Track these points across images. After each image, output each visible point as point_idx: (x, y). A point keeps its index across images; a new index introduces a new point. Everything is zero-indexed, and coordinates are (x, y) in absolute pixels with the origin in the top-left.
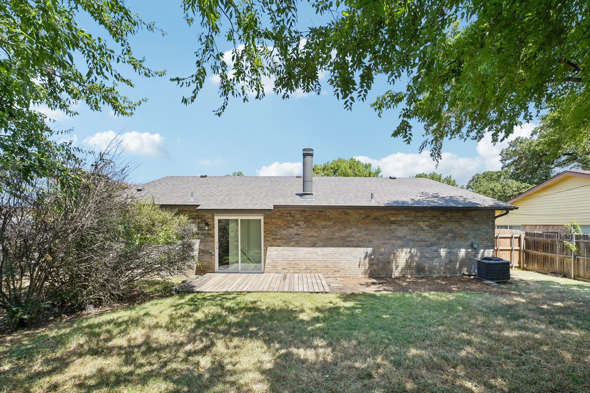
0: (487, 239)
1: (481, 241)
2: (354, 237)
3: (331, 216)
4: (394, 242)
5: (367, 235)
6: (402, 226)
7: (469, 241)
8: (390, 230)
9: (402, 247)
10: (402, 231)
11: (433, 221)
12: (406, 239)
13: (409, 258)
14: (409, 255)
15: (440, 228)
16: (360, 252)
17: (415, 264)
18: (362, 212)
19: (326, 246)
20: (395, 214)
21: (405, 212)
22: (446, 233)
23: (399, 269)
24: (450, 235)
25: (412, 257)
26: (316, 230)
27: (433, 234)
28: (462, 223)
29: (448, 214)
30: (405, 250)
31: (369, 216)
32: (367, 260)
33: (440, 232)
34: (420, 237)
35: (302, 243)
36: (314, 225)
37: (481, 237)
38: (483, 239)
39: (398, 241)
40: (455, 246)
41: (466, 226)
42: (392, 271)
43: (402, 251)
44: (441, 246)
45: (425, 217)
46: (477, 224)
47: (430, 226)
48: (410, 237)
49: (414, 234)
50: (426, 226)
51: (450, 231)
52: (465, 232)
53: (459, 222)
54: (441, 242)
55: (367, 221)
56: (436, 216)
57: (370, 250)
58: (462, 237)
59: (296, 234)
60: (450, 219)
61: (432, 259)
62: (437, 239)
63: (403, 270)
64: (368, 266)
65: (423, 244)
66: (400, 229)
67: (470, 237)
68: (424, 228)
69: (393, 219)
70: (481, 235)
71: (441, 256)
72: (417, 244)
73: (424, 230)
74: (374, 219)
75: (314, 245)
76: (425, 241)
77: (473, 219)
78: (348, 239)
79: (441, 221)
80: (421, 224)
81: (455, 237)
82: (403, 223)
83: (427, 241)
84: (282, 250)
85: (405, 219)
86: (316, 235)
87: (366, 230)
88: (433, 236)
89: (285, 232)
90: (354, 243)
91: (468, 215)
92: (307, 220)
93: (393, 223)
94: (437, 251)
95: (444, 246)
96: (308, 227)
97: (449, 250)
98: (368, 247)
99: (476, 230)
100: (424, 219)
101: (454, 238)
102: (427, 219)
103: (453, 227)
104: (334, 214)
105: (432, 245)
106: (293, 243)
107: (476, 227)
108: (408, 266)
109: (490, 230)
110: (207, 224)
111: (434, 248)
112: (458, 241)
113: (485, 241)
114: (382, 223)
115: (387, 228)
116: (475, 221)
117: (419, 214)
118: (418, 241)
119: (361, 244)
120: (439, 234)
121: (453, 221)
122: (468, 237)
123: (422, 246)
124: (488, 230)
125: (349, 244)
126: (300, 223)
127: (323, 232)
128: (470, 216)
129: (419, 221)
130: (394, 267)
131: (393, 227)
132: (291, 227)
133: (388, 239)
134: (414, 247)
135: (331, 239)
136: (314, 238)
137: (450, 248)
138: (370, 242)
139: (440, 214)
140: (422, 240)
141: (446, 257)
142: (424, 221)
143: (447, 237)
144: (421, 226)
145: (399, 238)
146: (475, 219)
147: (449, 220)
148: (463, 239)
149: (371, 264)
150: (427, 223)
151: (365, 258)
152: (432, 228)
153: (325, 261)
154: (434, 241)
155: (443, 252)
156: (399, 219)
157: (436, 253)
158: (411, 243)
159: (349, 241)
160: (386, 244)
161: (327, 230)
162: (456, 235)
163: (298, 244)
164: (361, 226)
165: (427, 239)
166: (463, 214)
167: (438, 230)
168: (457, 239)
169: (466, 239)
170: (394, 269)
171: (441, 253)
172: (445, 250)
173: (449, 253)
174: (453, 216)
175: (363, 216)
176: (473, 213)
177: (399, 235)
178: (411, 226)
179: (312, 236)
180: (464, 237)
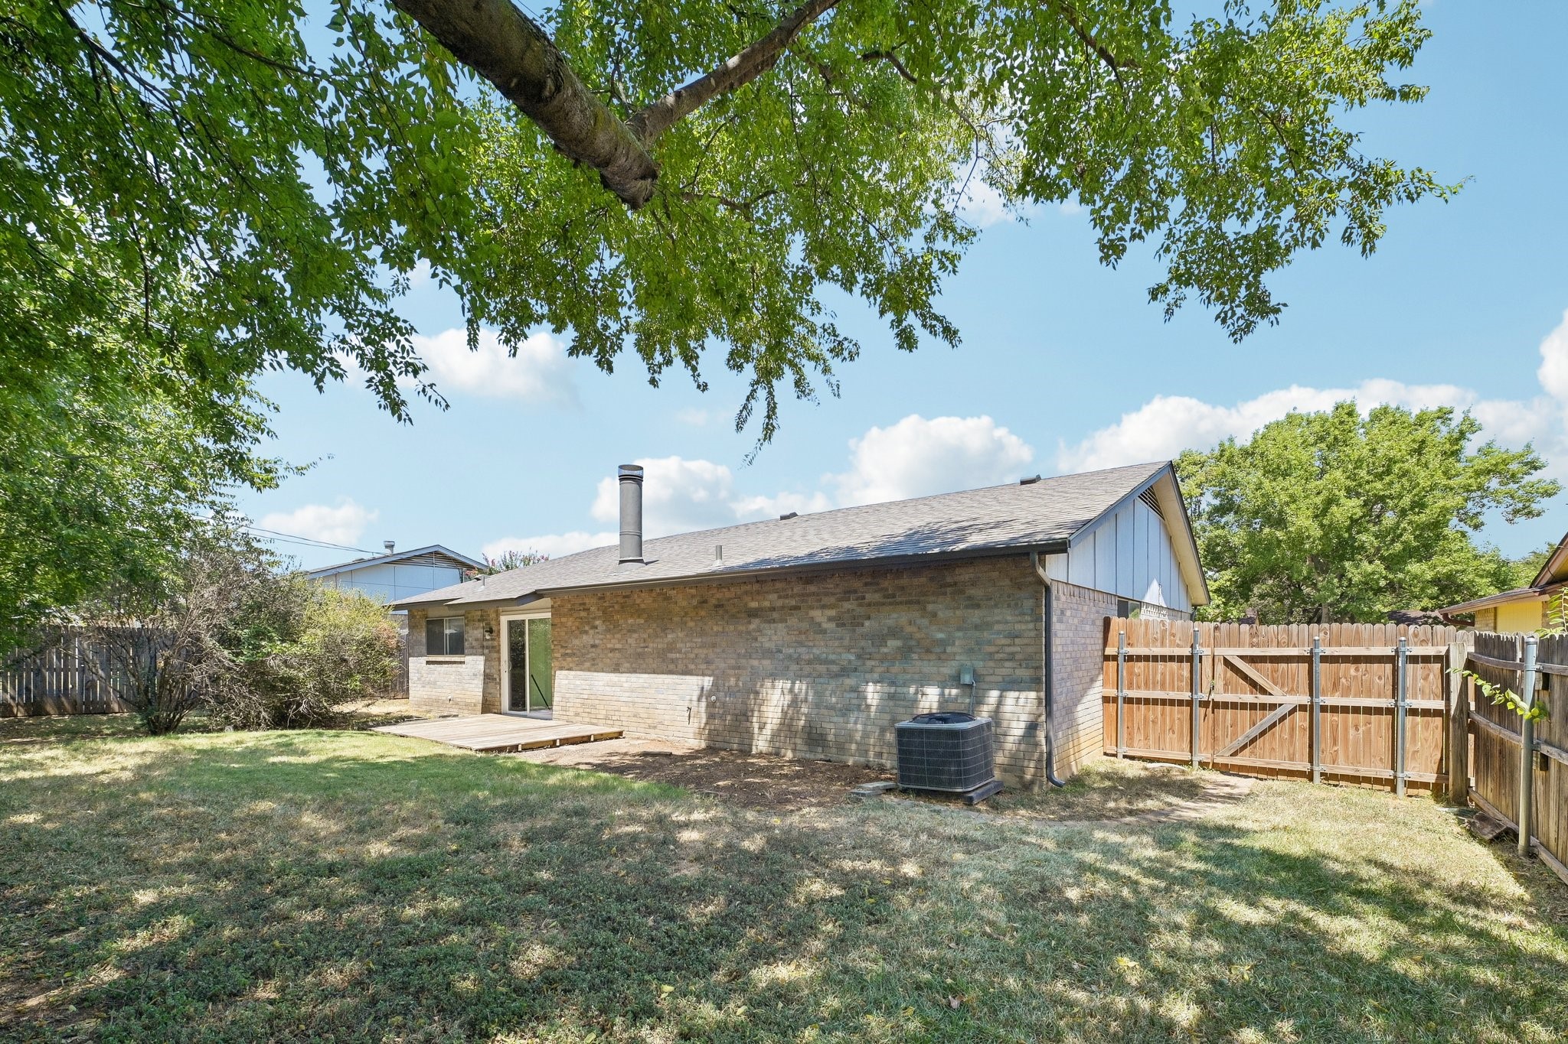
0: (1011, 657)
1: (991, 664)
2: (680, 652)
3: (643, 606)
4: (755, 663)
5: (703, 646)
6: (774, 621)
7: (953, 663)
8: (749, 633)
9: (774, 676)
10: (774, 635)
11: (847, 605)
12: (781, 656)
13: (789, 706)
14: (788, 697)
15: (867, 623)
16: (691, 686)
17: (802, 723)
18: (693, 591)
19: (635, 672)
20: (758, 593)
21: (779, 585)
22: (880, 639)
23: (768, 731)
24: (893, 644)
25: (795, 703)
26: (618, 636)
27: (846, 642)
28: (930, 607)
29: (887, 584)
30: (779, 684)
31: (705, 602)
32: (703, 704)
33: (864, 637)
34: (815, 650)
35: (600, 665)
36: (616, 625)
37: (992, 649)
38: (997, 656)
39: (766, 662)
40: (909, 676)
41: (940, 614)
42: (751, 738)
43: (773, 687)
44: (868, 676)
45: (826, 594)
46: (978, 606)
47: (840, 622)
48: (791, 651)
49: (801, 644)
50: (830, 619)
51: (894, 633)
52: (940, 636)
53: (918, 603)
54: (870, 663)
55: (703, 613)
56: (855, 592)
57: (707, 682)
58: (928, 651)
59: (593, 646)
60: (894, 596)
61: (845, 711)
62: (859, 657)
63: (775, 735)
64: (704, 721)
65: (822, 668)
66: (769, 629)
67: (955, 649)
68: (825, 626)
69: (754, 605)
70: (990, 643)
71: (868, 706)
72: (807, 669)
73: (824, 632)
74: (716, 606)
75: (616, 669)
76: (826, 662)
77: (962, 592)
78: (671, 656)
79: (869, 605)
80: (817, 614)
81: (910, 650)
82: (775, 615)
83: (833, 662)
84: (575, 677)
85: (780, 603)
86: (618, 646)
87: (702, 633)
88: (848, 649)
89: (576, 642)
90: (680, 667)
91: (949, 580)
92: (607, 616)
93: (752, 614)
94: (857, 690)
95: (876, 676)
96: (608, 630)
97: (892, 690)
98: (703, 675)
99: (977, 627)
100: (826, 600)
101: (905, 653)
102: (832, 600)
103: (903, 620)
104: (645, 600)
105: (845, 672)
106: (587, 664)
107: (975, 616)
108: (787, 726)
109: (1024, 627)
110: (491, 631)
111: (849, 682)
112: (920, 664)
113: (1008, 664)
114: (733, 616)
115: (741, 628)
116: (970, 598)
117: (812, 588)
118: (809, 662)
119: (692, 667)
120: (863, 643)
121: (901, 603)
122: (949, 649)
123: (820, 676)
124: (1018, 627)
125: (672, 667)
126: (597, 623)
127: (630, 641)
128: (955, 584)
129: (812, 608)
130: (756, 726)
131: (755, 623)
132: (586, 632)
133: (744, 657)
134: (800, 677)
135: (640, 656)
136: (618, 655)
137: (892, 683)
138: (708, 662)
139: (866, 584)
140: (818, 660)
141: (881, 710)
142: (823, 607)
143: (885, 650)
144: (818, 620)
145: (768, 653)
146: (972, 592)
147: (890, 600)
148: (933, 657)
149: (711, 717)
150: (832, 613)
151: (699, 700)
152: (843, 625)
153: (634, 703)
154: (850, 661)
155: (873, 693)
156: (767, 604)
157: (854, 695)
158: (794, 667)
159: (673, 661)
160: (739, 668)
161: (635, 635)
162: (913, 643)
163: (595, 666)
164: (691, 624)
165: (832, 657)
166: (932, 579)
167: (859, 630)
168: (915, 656)
169: (943, 657)
170: (756, 731)
171: (870, 696)
172: (878, 687)
173: (891, 697)
174: (903, 588)
175: (695, 602)
176: (965, 575)
177: (767, 645)
178: (793, 621)
179: (612, 650)
180: (934, 650)
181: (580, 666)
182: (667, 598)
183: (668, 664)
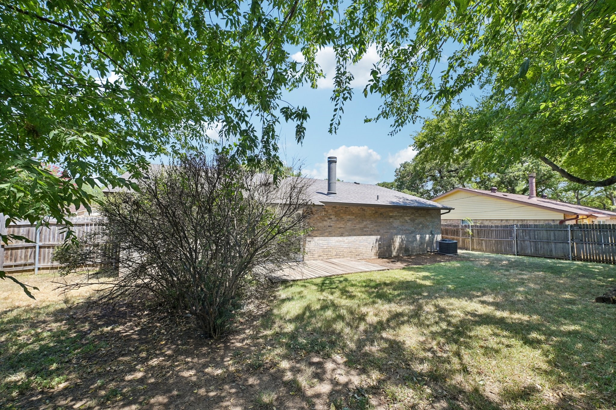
0: (438, 228)
1: (435, 230)
2: (368, 228)
3: (354, 212)
4: (392, 231)
5: (376, 226)
6: (396, 219)
7: (430, 229)
8: (390, 222)
9: (397, 234)
10: (396, 223)
11: (412, 216)
12: (398, 229)
14: (400, 240)
15: (416, 221)
16: (373, 238)
17: (404, 246)
18: (373, 209)
19: (350, 236)
20: (392, 211)
21: (398, 210)
22: (418, 224)
24: (421, 225)
25: (402, 241)
26: (343, 222)
27: (412, 225)
29: (419, 212)
30: (399, 236)
31: (377, 212)
32: (377, 244)
34: (406, 227)
35: (334, 234)
36: (342, 218)
37: (435, 227)
39: (395, 230)
40: (424, 233)
41: (428, 219)
42: (392, 251)
43: (397, 237)
45: (408, 213)
47: (411, 220)
48: (401, 227)
49: (403, 225)
51: (421, 223)
52: (428, 224)
54: (417, 230)
55: (376, 216)
56: (413, 213)
57: (379, 237)
59: (329, 226)
60: (421, 215)
61: (413, 242)
62: (415, 228)
63: (397, 251)
64: (377, 249)
65: (407, 232)
66: (395, 221)
67: (430, 226)
68: (408, 221)
69: (391, 214)
70: (435, 225)
71: (417, 240)
72: (405, 232)
74: (380, 214)
75: (342, 235)
77: (431, 216)
78: (365, 229)
79: (416, 216)
80: (406, 218)
82: (397, 217)
84: (318, 240)
85: (398, 215)
86: (343, 226)
87: (376, 222)
88: (413, 227)
89: (321, 225)
90: (368, 233)
91: (429, 212)
92: (337, 215)
93: (391, 217)
94: (415, 237)
95: (418, 233)
96: (337, 220)
98: (377, 235)
99: (433, 222)
100: (408, 215)
101: (423, 227)
104: (355, 210)
105: (412, 232)
106: (326, 234)
107: (433, 220)
108: (400, 248)
111: (413, 235)
112: (425, 230)
114: (385, 217)
115: (388, 221)
117: (405, 211)
118: (405, 230)
119: (373, 233)
120: (415, 225)
123: (407, 234)
125: (365, 233)
126: (332, 217)
127: (348, 224)
130: (393, 249)
131: (391, 220)
132: (325, 220)
133: (389, 229)
134: (403, 234)
135: (354, 230)
136: (342, 229)
137: (421, 234)
138: (378, 231)
139: (416, 211)
140: (407, 230)
141: (420, 241)
143: (420, 227)
145: (395, 228)
149: (379, 248)
150: (409, 218)
153: (350, 247)
154: (413, 230)
155: (418, 237)
156: (395, 214)
158: (401, 232)
159: (365, 231)
161: (350, 222)
162: (424, 225)
163: (330, 234)
164: (372, 219)
165: (409, 229)
168: (425, 228)
169: (428, 229)
173: (421, 237)
174: (422, 213)
175: (374, 212)
177: (394, 226)
178: (401, 220)
179: (340, 228)
180: (427, 227)
181: (322, 234)
182: (364, 210)
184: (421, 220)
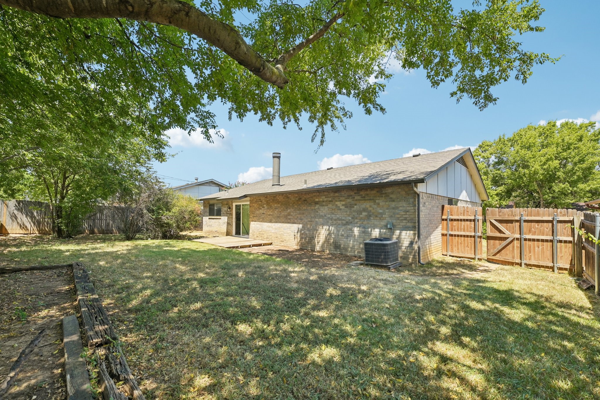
0: (405, 219)
1: (399, 221)
2: (292, 216)
4: (317, 220)
5: (300, 214)
6: (323, 206)
7: (385, 221)
8: (315, 210)
9: (323, 225)
10: (324, 210)
11: (348, 200)
12: (326, 218)
13: (328, 235)
14: (328, 232)
15: (355, 207)
16: (295, 227)
17: (332, 241)
18: (297, 195)
20: (318, 196)
21: (325, 193)
22: (360, 212)
23: (320, 243)
24: (364, 214)
25: (329, 234)
26: (271, 210)
27: (348, 213)
28: (377, 201)
29: (362, 193)
30: (325, 227)
31: (301, 199)
32: (299, 234)
33: (354, 211)
34: (337, 216)
35: (265, 220)
36: (271, 207)
37: (399, 216)
38: (401, 219)
39: (321, 220)
40: (369, 225)
41: (381, 204)
42: (315, 246)
43: (322, 228)
44: (356, 225)
45: (342, 196)
46: (394, 201)
47: (346, 206)
48: (329, 216)
49: (333, 214)
50: (343, 205)
51: (365, 210)
52: (381, 211)
53: (373, 200)
54: (356, 220)
55: (300, 203)
56: (351, 196)
57: (300, 226)
58: (376, 216)
59: (263, 214)
60: (365, 197)
61: (348, 237)
62: (352, 218)
63: (323, 245)
64: (299, 239)
65: (339, 222)
66: (322, 209)
67: (386, 216)
68: (341, 207)
69: (317, 200)
70: (398, 214)
71: (355, 235)
72: (335, 222)
73: (341, 209)
74: (304, 200)
75: (271, 222)
76: (341, 220)
77: (389, 196)
78: (289, 217)
79: (356, 200)
80: (338, 203)
81: (370, 216)
82: (324, 204)
83: (344, 220)
84: (257, 224)
85: (325, 199)
86: (271, 214)
87: (299, 210)
88: (349, 215)
89: (257, 212)
90: (292, 221)
91: (384, 192)
92: (268, 203)
93: (316, 203)
94: (351, 230)
95: (358, 225)
96: (268, 208)
97: (363, 230)
98: (300, 224)
99: (393, 208)
100: (341, 199)
101: (369, 217)
102: (344, 198)
103: (368, 206)
104: (280, 198)
105: (348, 223)
106: (261, 220)
107: (393, 204)
108: (327, 240)
109: (410, 208)
110: (230, 208)
111: (349, 227)
112: (373, 221)
113: (404, 221)
114: (310, 204)
115: (313, 208)
116: (391, 198)
117: (337, 194)
118: (335, 220)
119: (296, 221)
120: (354, 214)
121: (367, 200)
122: (384, 216)
123: (339, 225)
124: (408, 208)
125: (289, 221)
126: (265, 206)
127: (275, 212)
128: (386, 193)
129: (336, 201)
130: (316, 241)
131: (317, 206)
132: (261, 209)
133: (314, 218)
134: (332, 225)
135: (278, 217)
136: (271, 217)
137: (364, 228)
138: (301, 219)
139: (355, 193)
140: (339, 219)
141: (359, 236)
142: (341, 201)
143: (361, 216)
144: (339, 205)
145: (321, 217)
146: (391, 196)
147: (364, 198)
148: (378, 218)
149: (301, 238)
150: (344, 203)
151: (297, 233)
152: (347, 207)
153: (276, 233)
154: (349, 220)
155: (356, 231)
156: (321, 200)
157: (350, 231)
158: (330, 221)
159: (289, 219)
160: (312, 221)
161: (277, 210)
162: (371, 213)
163: (263, 221)
164: (296, 206)
165: (343, 218)
166: (377, 192)
167: (353, 209)
168: (372, 218)
169: (381, 219)
170: (317, 243)
171: (355, 232)
172: (358, 229)
173: (364, 232)
174: (367, 195)
175: (297, 199)
176: (389, 190)
177: (321, 214)
178: (330, 206)
179: (270, 215)
180: (379, 216)
181: (258, 220)
182: (288, 198)
183: (287, 220)
184: (367, 205)
